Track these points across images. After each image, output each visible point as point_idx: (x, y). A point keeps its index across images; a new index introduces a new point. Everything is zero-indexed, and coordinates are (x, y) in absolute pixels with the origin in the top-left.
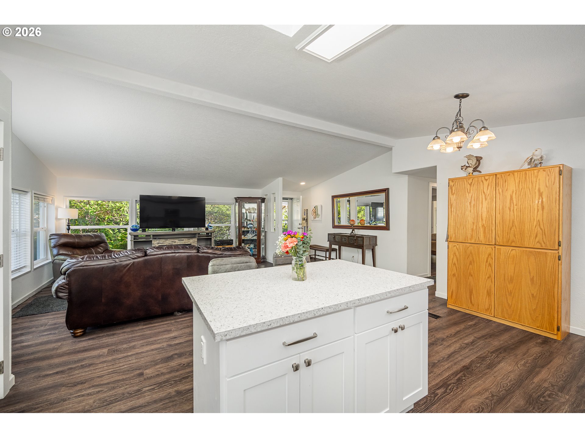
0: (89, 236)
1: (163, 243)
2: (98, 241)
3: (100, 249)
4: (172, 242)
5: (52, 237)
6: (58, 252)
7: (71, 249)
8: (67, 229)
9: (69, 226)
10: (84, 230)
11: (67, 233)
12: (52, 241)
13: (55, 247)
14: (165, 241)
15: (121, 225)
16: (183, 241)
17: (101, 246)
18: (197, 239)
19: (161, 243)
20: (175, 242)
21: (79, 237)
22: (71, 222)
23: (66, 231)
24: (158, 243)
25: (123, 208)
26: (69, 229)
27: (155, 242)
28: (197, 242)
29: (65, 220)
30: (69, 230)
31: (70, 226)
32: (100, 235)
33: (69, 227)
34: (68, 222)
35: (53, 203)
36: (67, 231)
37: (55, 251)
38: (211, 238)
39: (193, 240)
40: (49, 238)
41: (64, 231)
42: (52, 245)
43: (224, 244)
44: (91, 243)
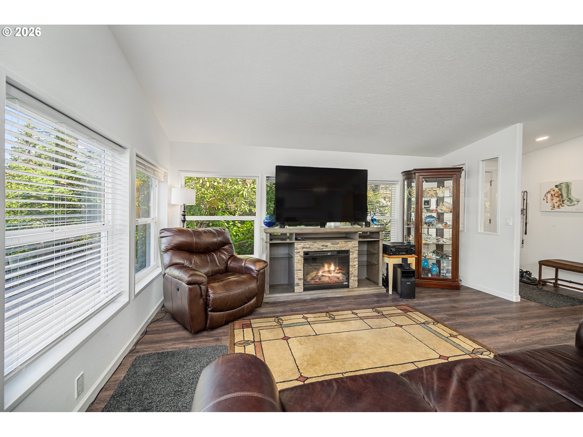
0: (210, 232)
1: (309, 248)
2: (221, 242)
3: (224, 254)
4: (323, 246)
5: (163, 235)
6: (171, 260)
7: (187, 255)
8: (182, 221)
9: (184, 215)
10: (201, 223)
11: (182, 227)
12: (164, 240)
13: (167, 251)
14: (312, 243)
15: (237, 215)
16: (338, 245)
17: (225, 250)
18: (359, 241)
19: (306, 248)
20: (327, 246)
21: (197, 234)
22: (187, 210)
23: (180, 225)
24: (303, 248)
25: (241, 192)
26: (184, 221)
27: (299, 246)
28: (358, 247)
29: (180, 206)
30: (184, 223)
31: (186, 217)
32: (223, 230)
33: (184, 218)
34: (183, 210)
35: (166, 181)
36: (182, 224)
37: (167, 258)
38: (379, 241)
39: (353, 243)
40: (159, 236)
41: (178, 225)
42: (163, 247)
43: (401, 253)
44: (213, 244)
